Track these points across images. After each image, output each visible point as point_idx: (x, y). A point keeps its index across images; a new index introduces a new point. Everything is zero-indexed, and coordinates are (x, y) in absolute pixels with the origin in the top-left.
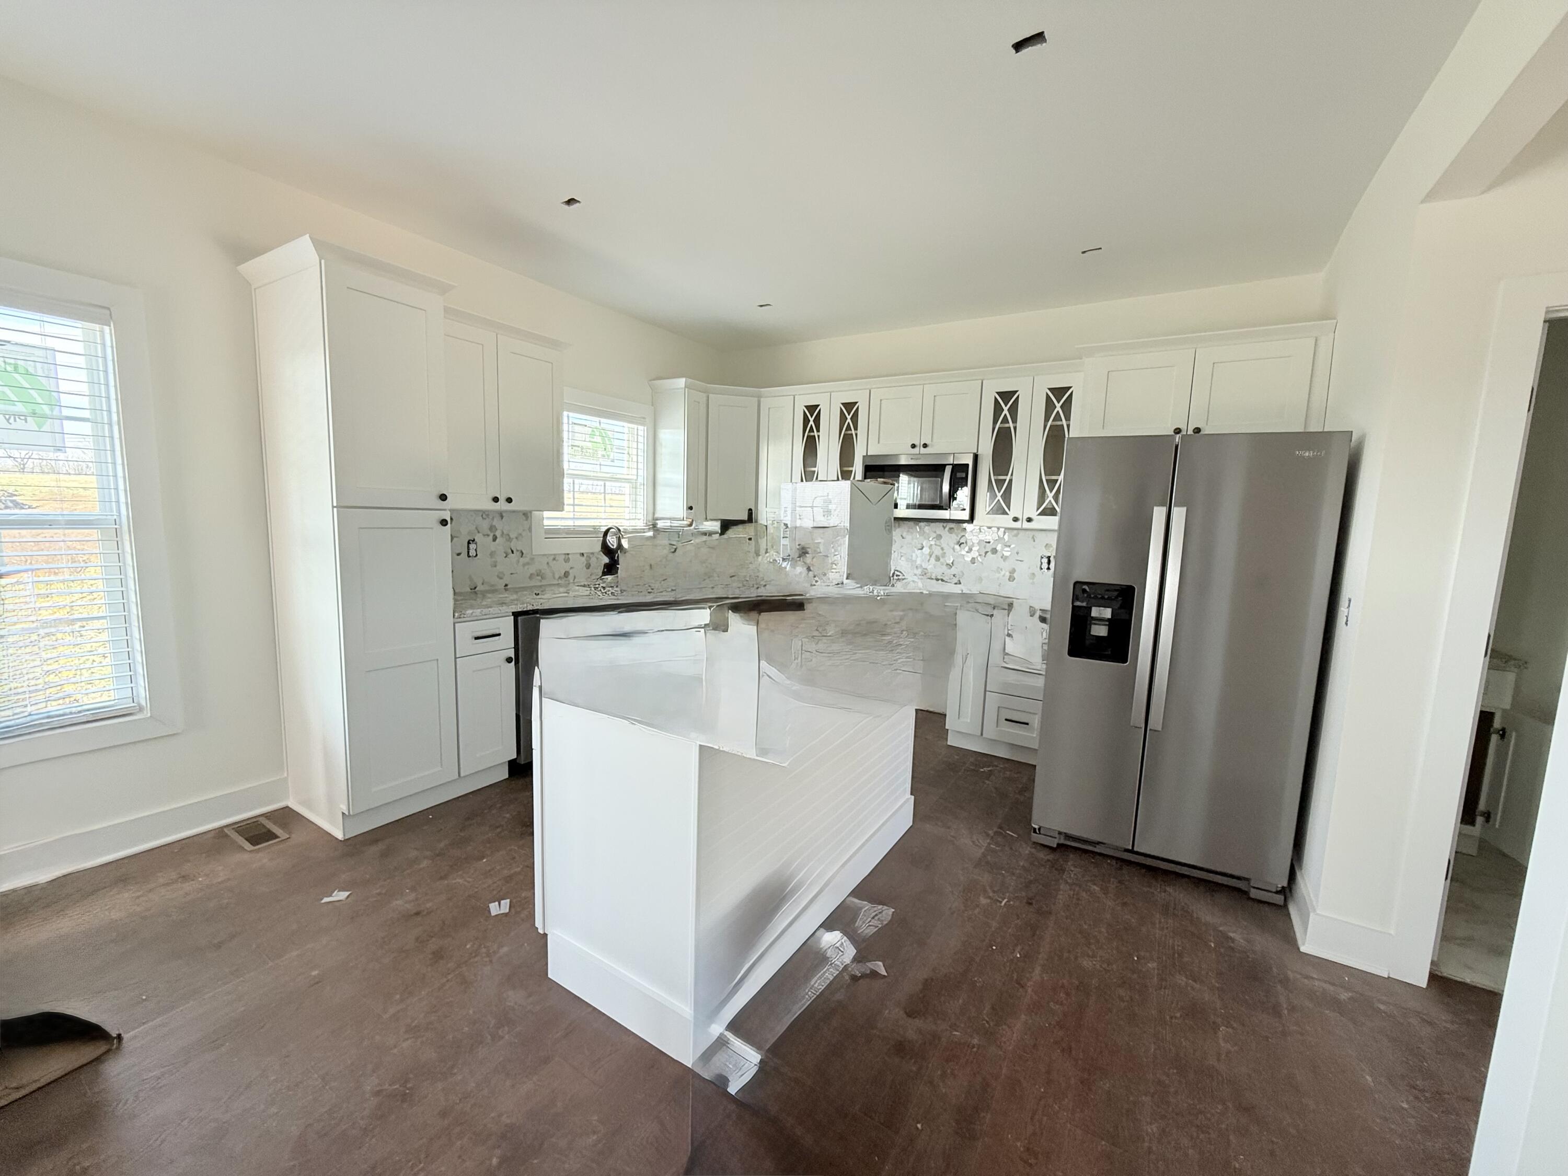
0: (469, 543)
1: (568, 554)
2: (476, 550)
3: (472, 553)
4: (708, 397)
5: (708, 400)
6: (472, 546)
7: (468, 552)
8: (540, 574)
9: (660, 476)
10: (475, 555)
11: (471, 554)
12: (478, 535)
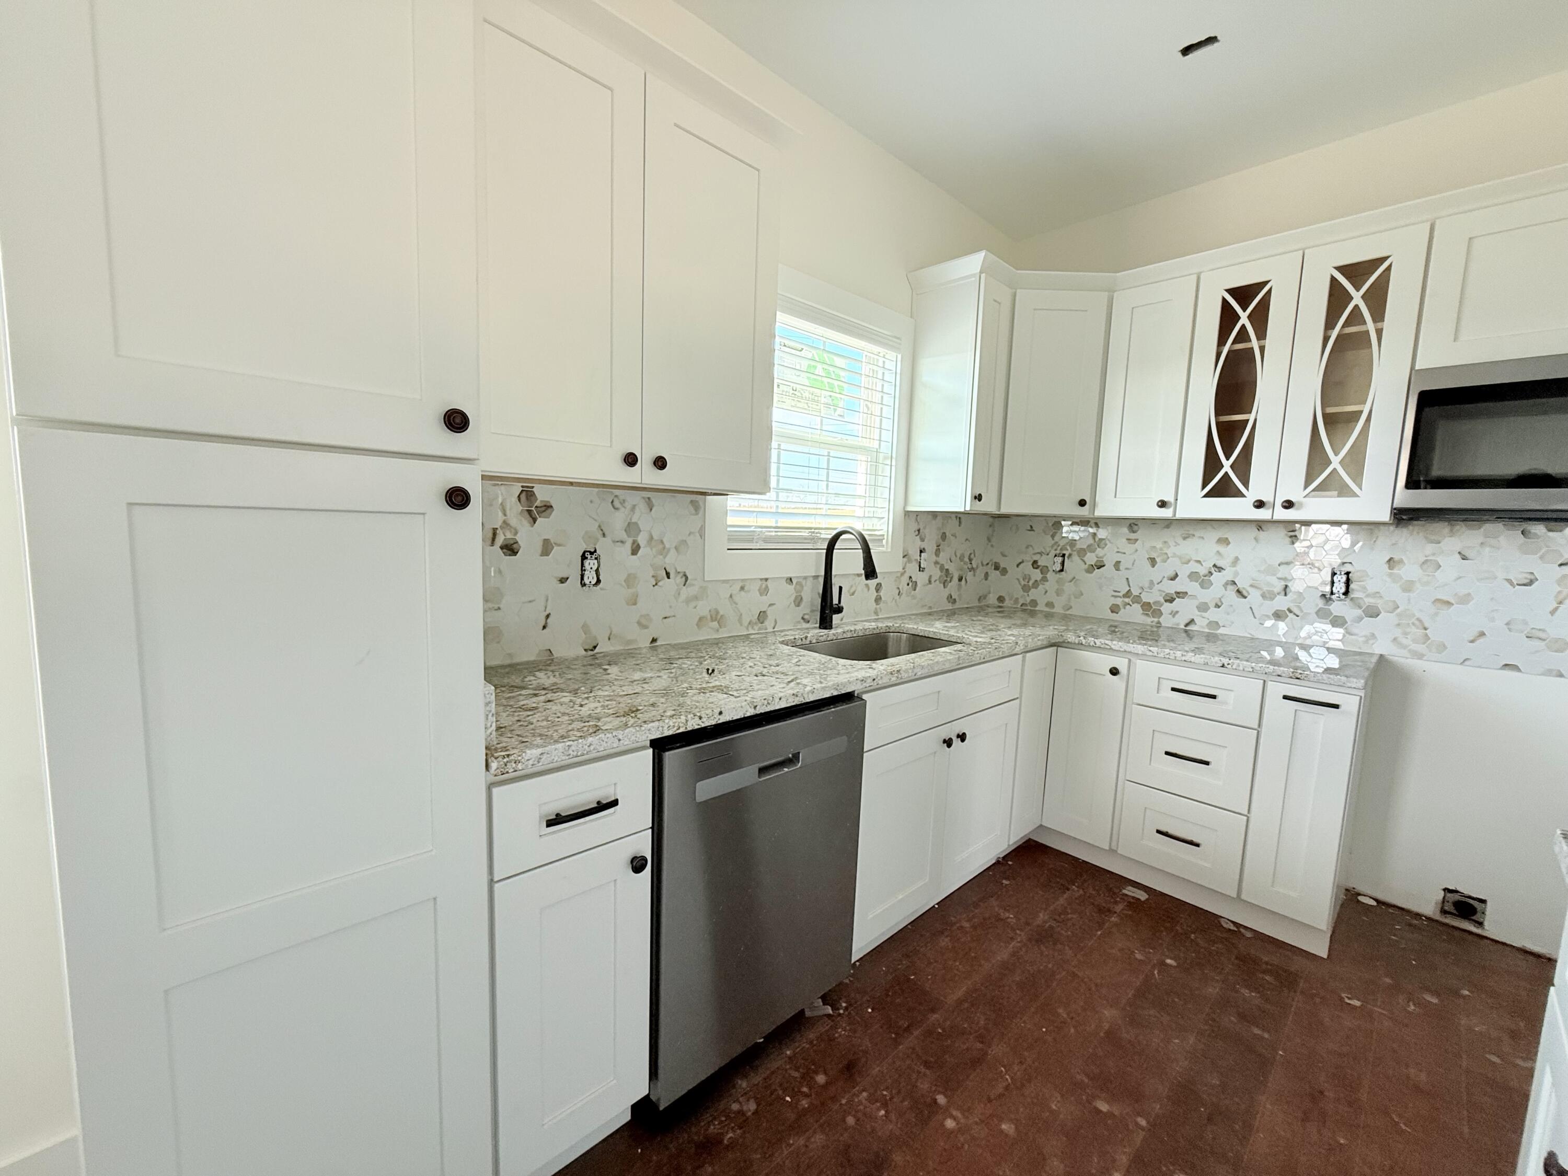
0: (584, 557)
1: (766, 580)
2: (597, 571)
3: (590, 577)
4: (1015, 295)
5: (1014, 300)
6: (590, 564)
7: (582, 579)
8: (717, 617)
9: (921, 443)
10: (594, 581)
11: (586, 581)
12: (602, 539)
